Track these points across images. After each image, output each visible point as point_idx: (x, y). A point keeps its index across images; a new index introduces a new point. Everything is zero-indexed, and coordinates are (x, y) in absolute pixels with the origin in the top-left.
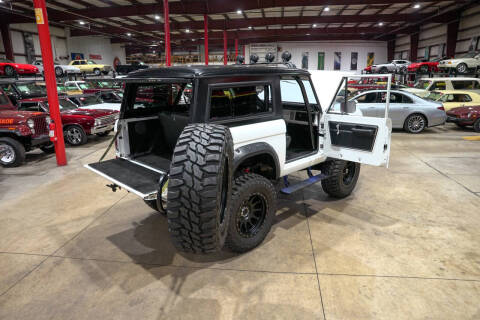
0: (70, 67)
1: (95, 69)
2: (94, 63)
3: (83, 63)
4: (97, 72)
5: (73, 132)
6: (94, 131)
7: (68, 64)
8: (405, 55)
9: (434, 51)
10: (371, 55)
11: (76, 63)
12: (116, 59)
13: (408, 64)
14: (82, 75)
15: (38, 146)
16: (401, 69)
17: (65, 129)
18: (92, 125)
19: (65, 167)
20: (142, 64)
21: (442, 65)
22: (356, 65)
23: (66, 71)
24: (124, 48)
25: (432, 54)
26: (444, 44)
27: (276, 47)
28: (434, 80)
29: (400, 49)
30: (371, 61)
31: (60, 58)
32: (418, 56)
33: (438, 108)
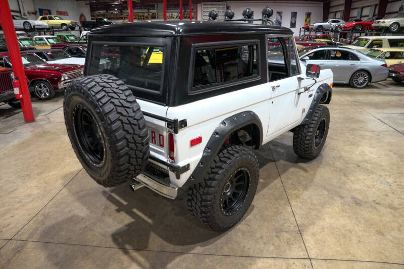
0: (39, 22)
1: (63, 25)
2: (61, 19)
3: (51, 19)
4: (64, 27)
5: (40, 87)
6: (61, 86)
7: (36, 19)
8: (338, 15)
9: (366, 12)
10: (309, 15)
11: (44, 19)
12: (82, 15)
13: (343, 23)
14: (51, 30)
15: (5, 102)
16: (336, 28)
17: (33, 84)
18: (59, 80)
19: (33, 124)
20: (105, 20)
21: (377, 25)
22: (295, 23)
23: (34, 26)
24: (89, 6)
25: (363, 14)
26: (376, 5)
27: (225, 6)
28: (372, 38)
29: (334, 10)
30: (308, 20)
31: (28, 13)
32: (350, 16)
33: (382, 65)
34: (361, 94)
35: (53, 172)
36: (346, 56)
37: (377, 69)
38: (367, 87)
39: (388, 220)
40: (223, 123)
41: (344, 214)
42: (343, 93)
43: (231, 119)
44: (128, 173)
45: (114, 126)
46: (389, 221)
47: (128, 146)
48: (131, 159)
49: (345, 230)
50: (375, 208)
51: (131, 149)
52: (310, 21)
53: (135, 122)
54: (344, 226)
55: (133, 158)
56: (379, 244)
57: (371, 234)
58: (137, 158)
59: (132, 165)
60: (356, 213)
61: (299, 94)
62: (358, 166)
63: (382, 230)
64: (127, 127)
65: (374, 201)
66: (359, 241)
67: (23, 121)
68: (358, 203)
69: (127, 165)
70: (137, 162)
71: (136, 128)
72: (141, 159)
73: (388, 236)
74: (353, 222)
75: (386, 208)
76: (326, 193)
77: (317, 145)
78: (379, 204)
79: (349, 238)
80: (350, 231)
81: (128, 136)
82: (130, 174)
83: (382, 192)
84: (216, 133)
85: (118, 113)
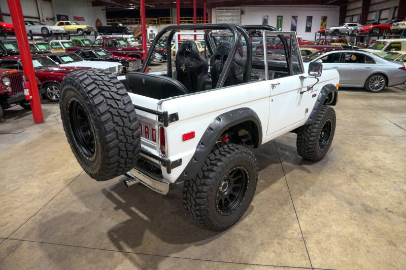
0: (56, 28)
1: (79, 29)
2: (77, 24)
3: (68, 24)
4: (80, 32)
5: (52, 89)
7: (54, 24)
8: (356, 19)
9: (385, 15)
10: (324, 19)
11: (61, 24)
12: (98, 21)
13: (359, 27)
14: (67, 34)
15: (17, 103)
16: (353, 31)
17: (45, 86)
19: (42, 125)
20: (121, 25)
21: (396, 27)
22: (311, 27)
23: (51, 31)
24: (105, 11)
25: (382, 17)
26: (396, 7)
27: (239, 11)
28: (389, 41)
29: (351, 13)
30: (324, 24)
31: (47, 19)
32: (368, 19)
33: (400, 68)
34: (377, 98)
35: (56, 173)
36: (361, 59)
37: (394, 72)
38: (384, 90)
39: (401, 230)
40: (218, 119)
41: (353, 222)
42: (359, 97)
43: (226, 115)
44: (118, 166)
45: (103, 118)
46: (403, 231)
47: (117, 138)
48: (121, 152)
49: (354, 239)
50: (387, 217)
51: (121, 141)
52: (325, 25)
53: (126, 114)
54: (352, 235)
55: (123, 151)
56: (390, 256)
57: (382, 244)
58: (127, 151)
59: (122, 157)
60: (366, 221)
61: (302, 93)
62: (370, 172)
63: (394, 241)
64: (117, 119)
65: (386, 209)
66: (368, 251)
67: (33, 122)
68: (368, 210)
69: (116, 158)
70: (128, 155)
71: (126, 120)
72: (131, 153)
73: (401, 248)
74: (362, 230)
75: (399, 216)
76: (334, 199)
77: (322, 146)
78: (392, 212)
79: (357, 247)
80: (358, 241)
81: (118, 128)
82: (121, 167)
83: (396, 199)
84: (210, 128)
85: (108, 105)
